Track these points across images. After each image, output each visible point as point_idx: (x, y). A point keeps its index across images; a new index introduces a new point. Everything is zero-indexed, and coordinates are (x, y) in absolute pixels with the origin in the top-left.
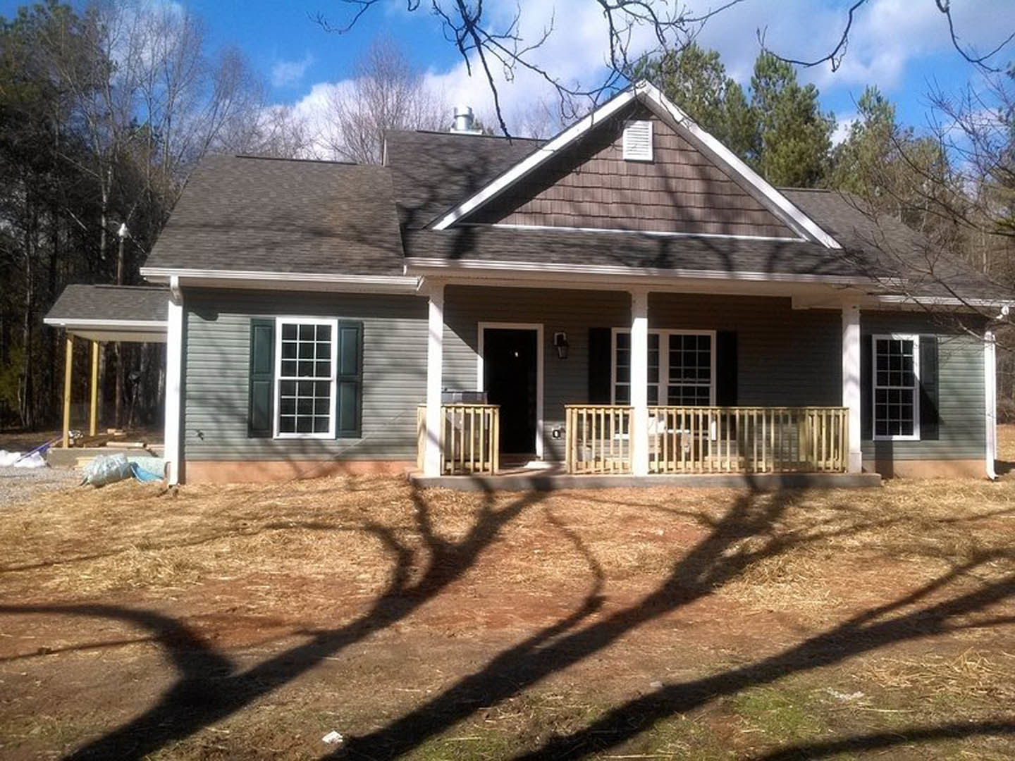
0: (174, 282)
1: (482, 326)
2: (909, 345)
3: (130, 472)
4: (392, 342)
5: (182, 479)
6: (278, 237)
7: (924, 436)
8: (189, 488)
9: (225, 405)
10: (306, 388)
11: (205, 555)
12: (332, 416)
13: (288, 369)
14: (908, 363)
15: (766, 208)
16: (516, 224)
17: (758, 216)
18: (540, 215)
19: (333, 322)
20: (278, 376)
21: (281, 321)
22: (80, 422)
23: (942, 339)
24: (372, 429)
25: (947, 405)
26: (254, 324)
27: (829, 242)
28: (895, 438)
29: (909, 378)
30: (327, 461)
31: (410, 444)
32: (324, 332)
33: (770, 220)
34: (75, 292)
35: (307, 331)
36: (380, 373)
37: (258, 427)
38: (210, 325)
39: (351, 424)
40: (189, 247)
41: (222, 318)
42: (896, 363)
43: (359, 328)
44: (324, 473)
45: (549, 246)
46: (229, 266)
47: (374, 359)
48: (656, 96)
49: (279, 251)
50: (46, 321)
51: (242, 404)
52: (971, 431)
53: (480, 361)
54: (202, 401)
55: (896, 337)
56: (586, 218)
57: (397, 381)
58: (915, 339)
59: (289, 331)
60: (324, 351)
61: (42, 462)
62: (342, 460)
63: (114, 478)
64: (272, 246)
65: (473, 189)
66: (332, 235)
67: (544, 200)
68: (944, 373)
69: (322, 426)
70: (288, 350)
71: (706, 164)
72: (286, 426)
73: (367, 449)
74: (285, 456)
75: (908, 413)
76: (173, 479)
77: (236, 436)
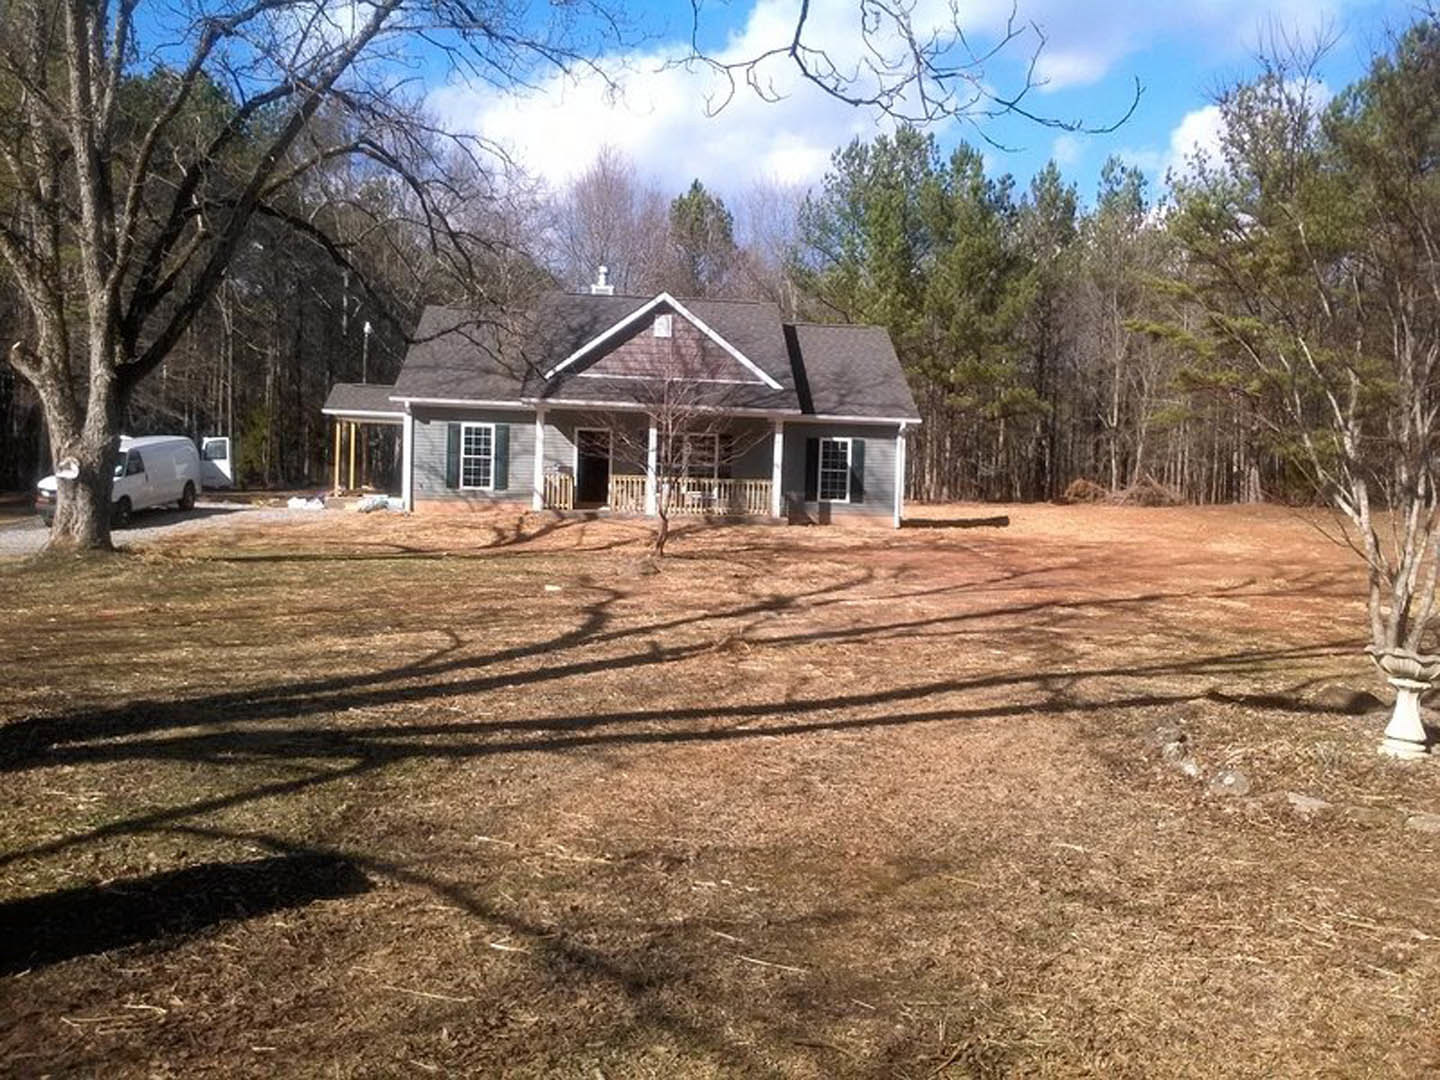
0: (407, 405)
1: (577, 430)
2: (845, 445)
3: (384, 506)
4: (523, 438)
5: (412, 509)
6: (465, 375)
7: (852, 500)
8: (415, 513)
9: (433, 470)
10: (477, 462)
11: (421, 535)
12: (492, 477)
13: (468, 451)
14: (845, 455)
15: (738, 365)
16: (591, 374)
17: (733, 369)
18: (604, 369)
19: (492, 426)
20: (463, 455)
21: (464, 425)
22: (345, 483)
23: (867, 441)
24: (513, 486)
25: (868, 483)
26: (450, 426)
27: (776, 386)
28: (833, 501)
29: (844, 465)
30: (487, 502)
31: (530, 494)
32: (488, 431)
33: (739, 370)
34: (341, 389)
35: (478, 431)
36: (517, 454)
37: (452, 483)
38: (426, 426)
39: (502, 482)
40: (415, 382)
41: (432, 422)
42: (835, 455)
43: (508, 429)
44: (486, 509)
45: (603, 389)
46: (435, 396)
47: (514, 446)
48: (671, 300)
49: (464, 384)
50: (324, 411)
51: (443, 470)
52: (884, 498)
53: (576, 449)
54: (421, 467)
55: (836, 439)
56: (629, 370)
57: (525, 458)
58: (849, 441)
59: (468, 431)
60: (487, 442)
61: (321, 505)
62: (495, 502)
63: (376, 508)
64: (459, 381)
65: (577, 346)
66: (495, 373)
67: (607, 361)
68: (867, 462)
69: (487, 483)
70: (468, 441)
71: (703, 339)
72: (467, 483)
73: (509, 497)
74: (465, 499)
75: (843, 486)
76: (407, 508)
77: (439, 487)
